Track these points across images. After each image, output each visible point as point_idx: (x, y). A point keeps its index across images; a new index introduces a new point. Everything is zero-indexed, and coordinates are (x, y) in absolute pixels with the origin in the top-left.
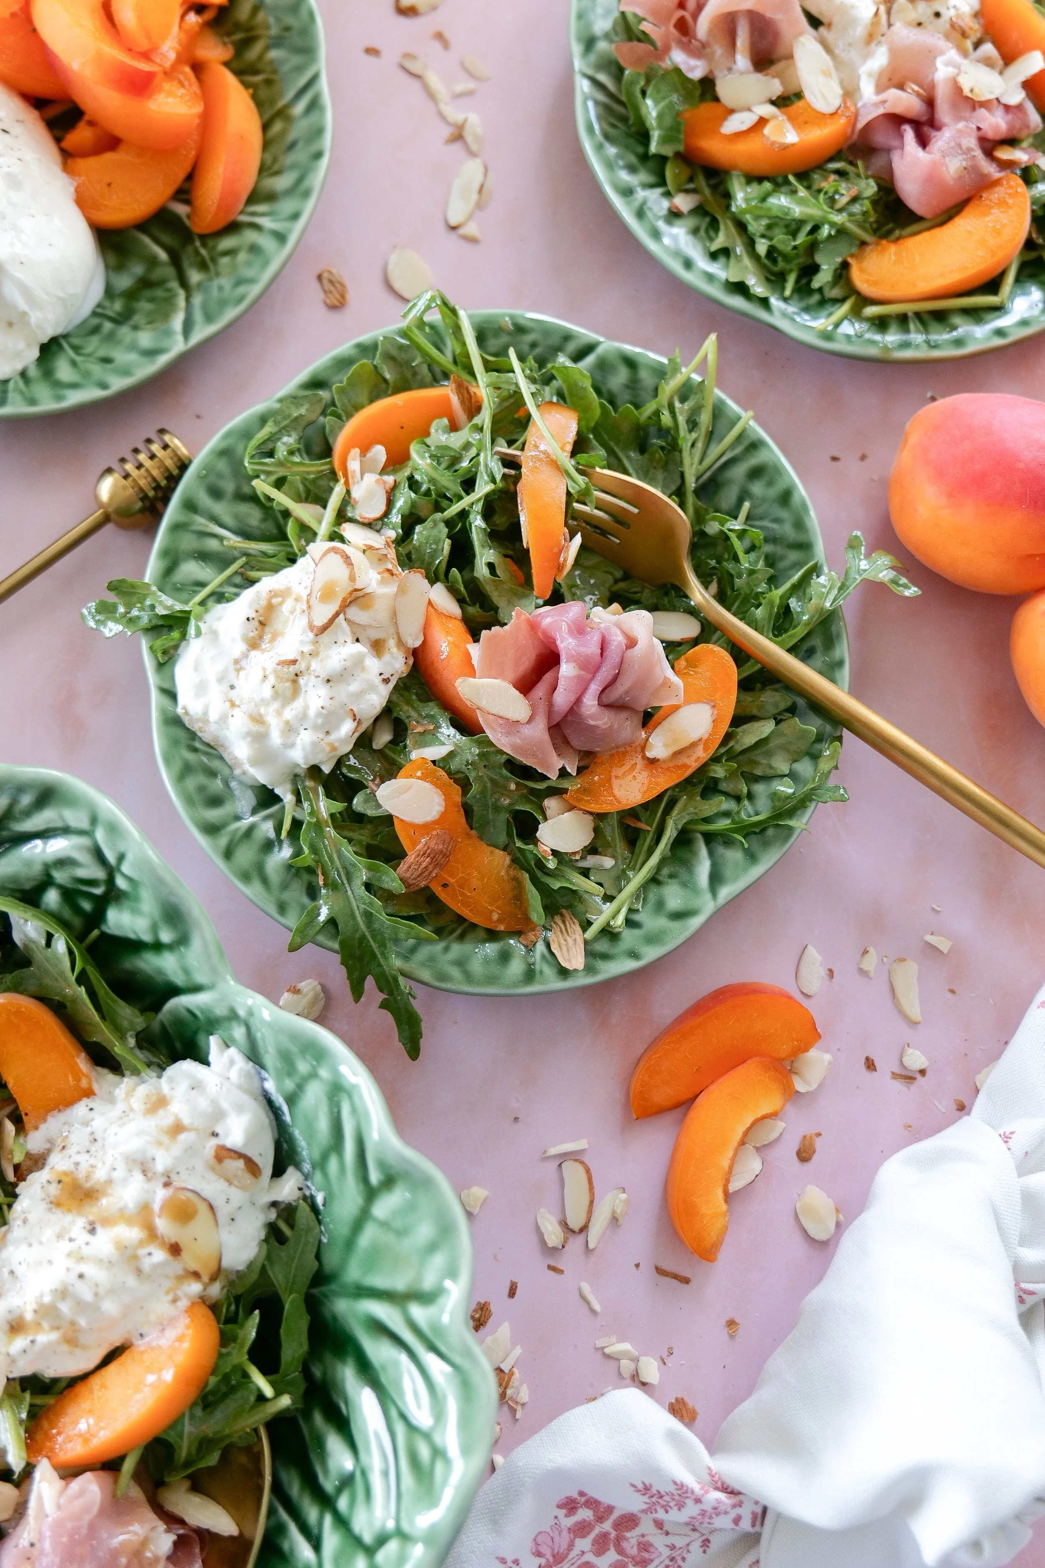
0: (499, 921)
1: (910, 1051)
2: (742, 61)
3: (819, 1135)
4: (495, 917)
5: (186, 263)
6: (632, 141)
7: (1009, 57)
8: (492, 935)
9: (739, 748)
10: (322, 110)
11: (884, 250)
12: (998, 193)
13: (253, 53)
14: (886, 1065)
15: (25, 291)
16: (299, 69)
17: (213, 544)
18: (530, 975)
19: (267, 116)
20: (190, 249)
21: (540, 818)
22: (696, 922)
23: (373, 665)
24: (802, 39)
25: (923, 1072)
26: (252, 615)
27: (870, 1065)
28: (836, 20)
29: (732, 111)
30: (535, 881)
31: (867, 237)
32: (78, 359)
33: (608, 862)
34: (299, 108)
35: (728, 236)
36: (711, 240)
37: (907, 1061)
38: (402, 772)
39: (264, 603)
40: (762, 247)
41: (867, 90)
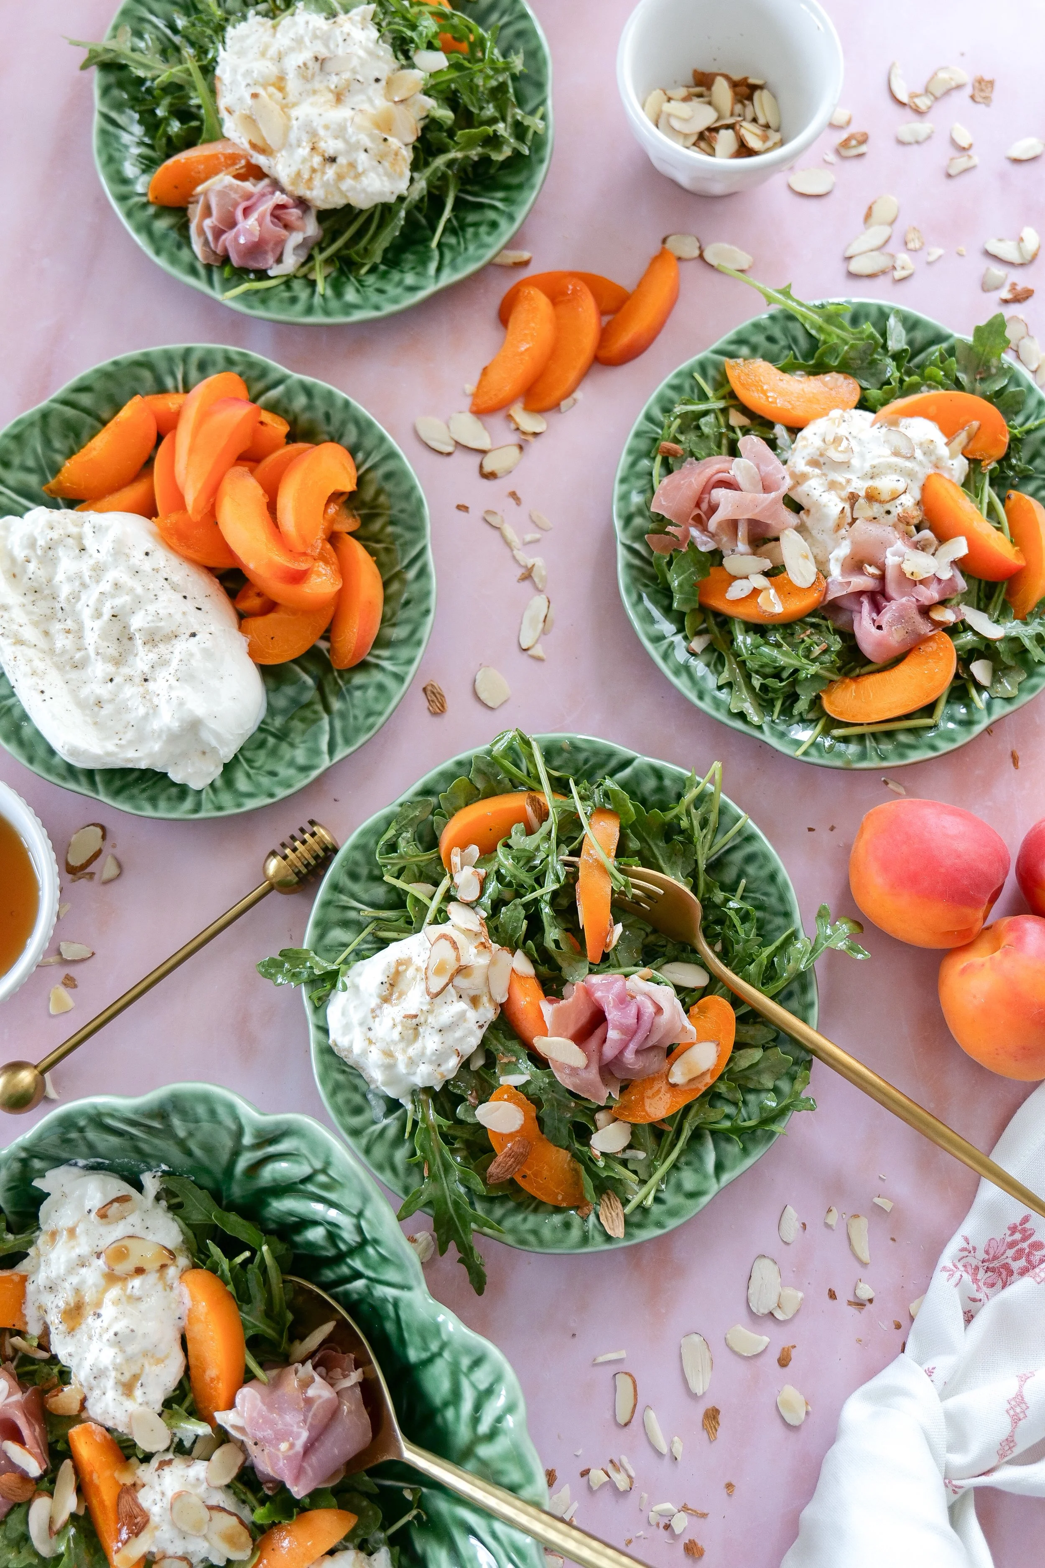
0: (563, 1200)
1: (861, 1285)
2: (742, 546)
3: (794, 1347)
4: (560, 1197)
5: (327, 690)
6: (659, 596)
7: (943, 538)
8: (558, 1210)
9: (737, 1069)
10: (429, 577)
11: (847, 687)
12: (932, 647)
13: (376, 526)
14: (844, 1295)
15: (217, 736)
16: (413, 543)
17: (352, 915)
18: (585, 1239)
19: (386, 577)
20: (330, 677)
21: (592, 1128)
22: (705, 1200)
23: (472, 1016)
24: (786, 532)
25: (871, 1301)
26: (385, 980)
27: (832, 1295)
28: (813, 511)
29: (735, 578)
30: (589, 1171)
31: (835, 677)
32: (252, 772)
33: (641, 1155)
34: (411, 574)
35: (732, 671)
36: (719, 673)
37: (858, 1292)
38: (493, 1096)
39: (393, 970)
40: (757, 682)
41: (835, 570)
